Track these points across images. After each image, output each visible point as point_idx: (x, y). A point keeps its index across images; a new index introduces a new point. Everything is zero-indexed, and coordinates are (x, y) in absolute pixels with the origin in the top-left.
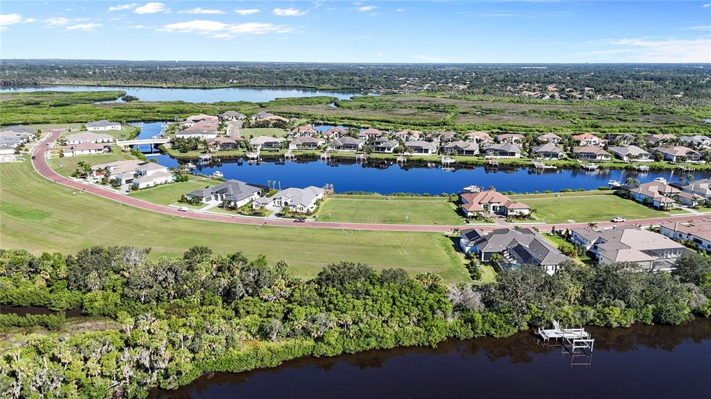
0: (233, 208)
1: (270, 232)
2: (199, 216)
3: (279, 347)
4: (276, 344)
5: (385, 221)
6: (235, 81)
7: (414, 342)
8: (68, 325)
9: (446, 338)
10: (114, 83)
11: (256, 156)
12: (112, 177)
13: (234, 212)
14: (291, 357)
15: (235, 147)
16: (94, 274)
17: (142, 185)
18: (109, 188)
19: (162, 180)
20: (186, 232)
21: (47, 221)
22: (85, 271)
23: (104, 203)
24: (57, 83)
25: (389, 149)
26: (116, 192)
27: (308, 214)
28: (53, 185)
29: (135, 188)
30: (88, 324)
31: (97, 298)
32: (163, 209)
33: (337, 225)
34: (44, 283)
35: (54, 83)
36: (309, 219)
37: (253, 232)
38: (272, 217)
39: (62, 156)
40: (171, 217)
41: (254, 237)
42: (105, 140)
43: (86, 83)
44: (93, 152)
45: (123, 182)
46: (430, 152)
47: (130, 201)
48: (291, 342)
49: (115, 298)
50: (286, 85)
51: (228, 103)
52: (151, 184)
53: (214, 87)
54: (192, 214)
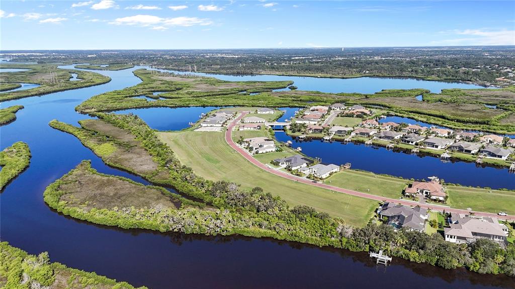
0: (290, 170)
1: (296, 185)
2: (274, 171)
3: (264, 231)
4: (263, 230)
5: (356, 190)
6: (367, 72)
7: (313, 243)
8: (206, 208)
9: (327, 245)
10: (291, 73)
11: (328, 139)
12: (251, 146)
13: (290, 172)
14: (265, 236)
15: (321, 131)
16: (219, 191)
17: (260, 152)
18: (247, 151)
19: (270, 150)
20: (263, 179)
21: (218, 165)
22: (216, 190)
23: (242, 159)
24: (263, 73)
25: (412, 142)
26: (249, 154)
27: (321, 179)
28: (228, 147)
29: (257, 153)
30: (211, 209)
31: (217, 200)
32: (261, 166)
33: (330, 187)
34: (204, 191)
35: (261, 73)
36: (320, 182)
37: (289, 184)
38: (304, 178)
39: (239, 130)
40: (262, 170)
41: (288, 187)
42: (261, 122)
43: (277, 73)
44: (252, 129)
45: (254, 149)
46: (439, 147)
47: (252, 160)
48: (269, 231)
49: (222, 202)
50: (403, 75)
51: (346, 94)
52: (264, 152)
53: (350, 77)
54: (272, 170)
